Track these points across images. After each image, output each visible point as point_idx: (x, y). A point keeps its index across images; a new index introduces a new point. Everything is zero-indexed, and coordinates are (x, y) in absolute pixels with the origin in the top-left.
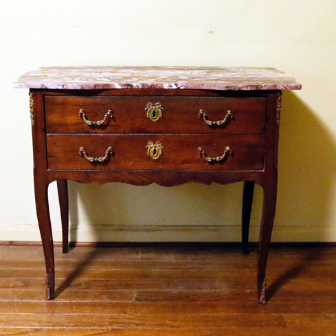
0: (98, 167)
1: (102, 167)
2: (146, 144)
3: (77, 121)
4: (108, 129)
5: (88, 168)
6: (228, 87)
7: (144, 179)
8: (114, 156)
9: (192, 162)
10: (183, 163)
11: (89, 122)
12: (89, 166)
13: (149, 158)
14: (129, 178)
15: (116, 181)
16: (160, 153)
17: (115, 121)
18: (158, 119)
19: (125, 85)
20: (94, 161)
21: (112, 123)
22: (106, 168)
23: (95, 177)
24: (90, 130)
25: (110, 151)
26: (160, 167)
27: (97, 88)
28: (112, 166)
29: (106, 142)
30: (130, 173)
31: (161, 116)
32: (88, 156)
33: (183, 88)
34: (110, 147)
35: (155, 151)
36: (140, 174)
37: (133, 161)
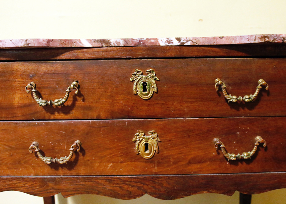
0: (61, 172)
1: (66, 171)
2: (133, 135)
3: (27, 102)
4: (74, 113)
5: (47, 173)
6: (264, 37)
7: (131, 189)
8: (84, 154)
9: (205, 162)
10: (190, 163)
11: (41, 102)
12: (47, 170)
13: (138, 157)
14: (108, 188)
15: (88, 193)
16: (155, 148)
17: (84, 100)
18: (150, 95)
19: (97, 41)
20: (52, 163)
21: (80, 102)
22: (73, 172)
23: (57, 187)
24: (47, 115)
25: (76, 147)
26: (156, 170)
27: (51, 45)
28: (81, 170)
29: (70, 133)
30: (110, 181)
31: (155, 90)
32: (44, 155)
33: (189, 43)
34: (78, 141)
35: (146, 145)
36: (124, 181)
37: (113, 162)
